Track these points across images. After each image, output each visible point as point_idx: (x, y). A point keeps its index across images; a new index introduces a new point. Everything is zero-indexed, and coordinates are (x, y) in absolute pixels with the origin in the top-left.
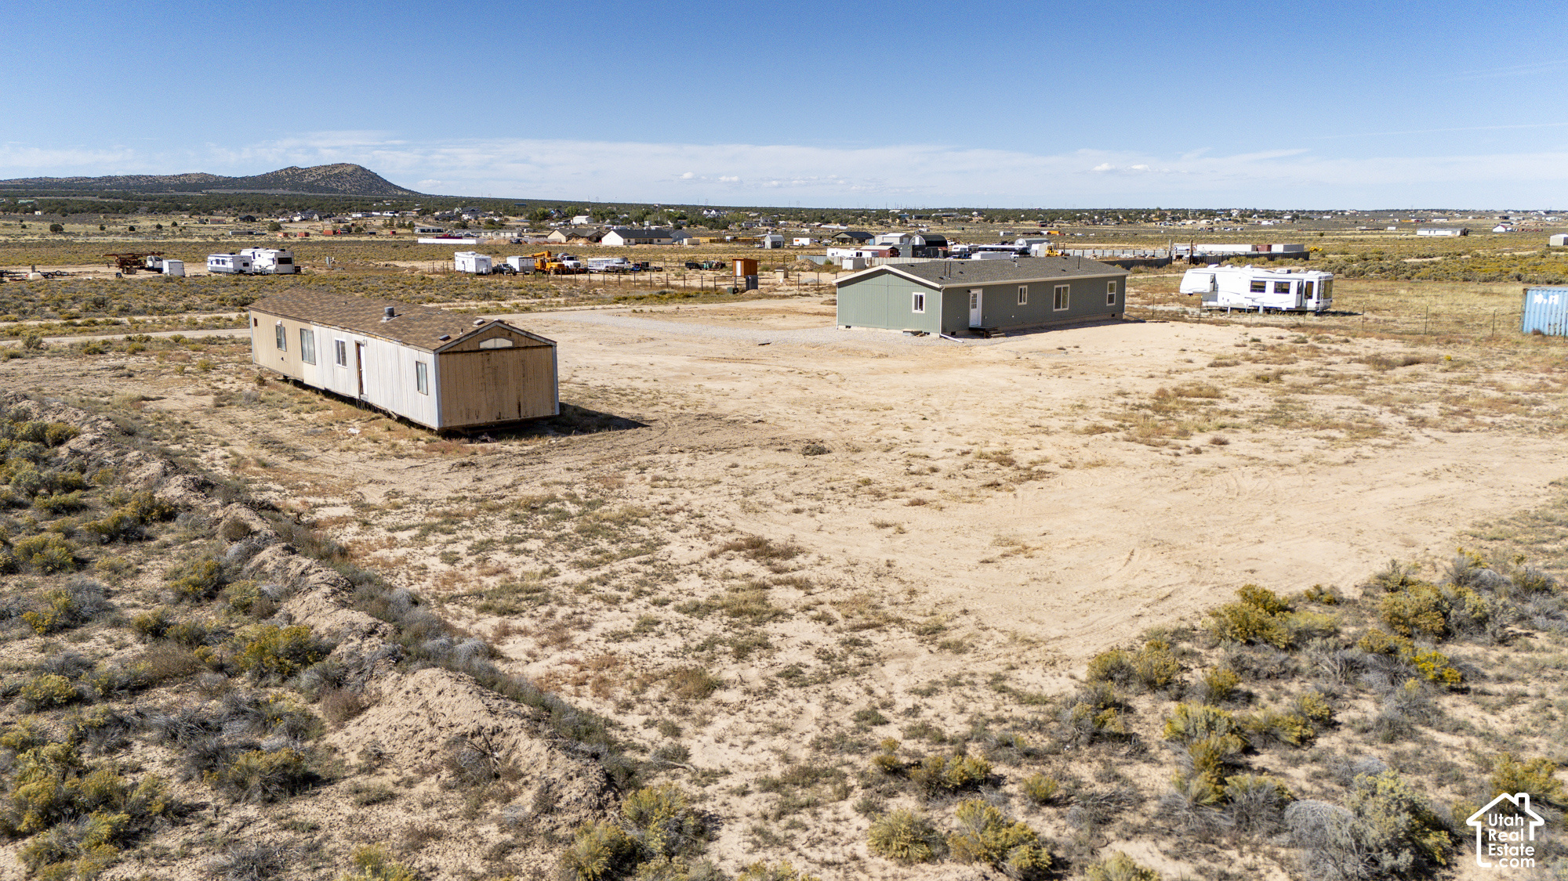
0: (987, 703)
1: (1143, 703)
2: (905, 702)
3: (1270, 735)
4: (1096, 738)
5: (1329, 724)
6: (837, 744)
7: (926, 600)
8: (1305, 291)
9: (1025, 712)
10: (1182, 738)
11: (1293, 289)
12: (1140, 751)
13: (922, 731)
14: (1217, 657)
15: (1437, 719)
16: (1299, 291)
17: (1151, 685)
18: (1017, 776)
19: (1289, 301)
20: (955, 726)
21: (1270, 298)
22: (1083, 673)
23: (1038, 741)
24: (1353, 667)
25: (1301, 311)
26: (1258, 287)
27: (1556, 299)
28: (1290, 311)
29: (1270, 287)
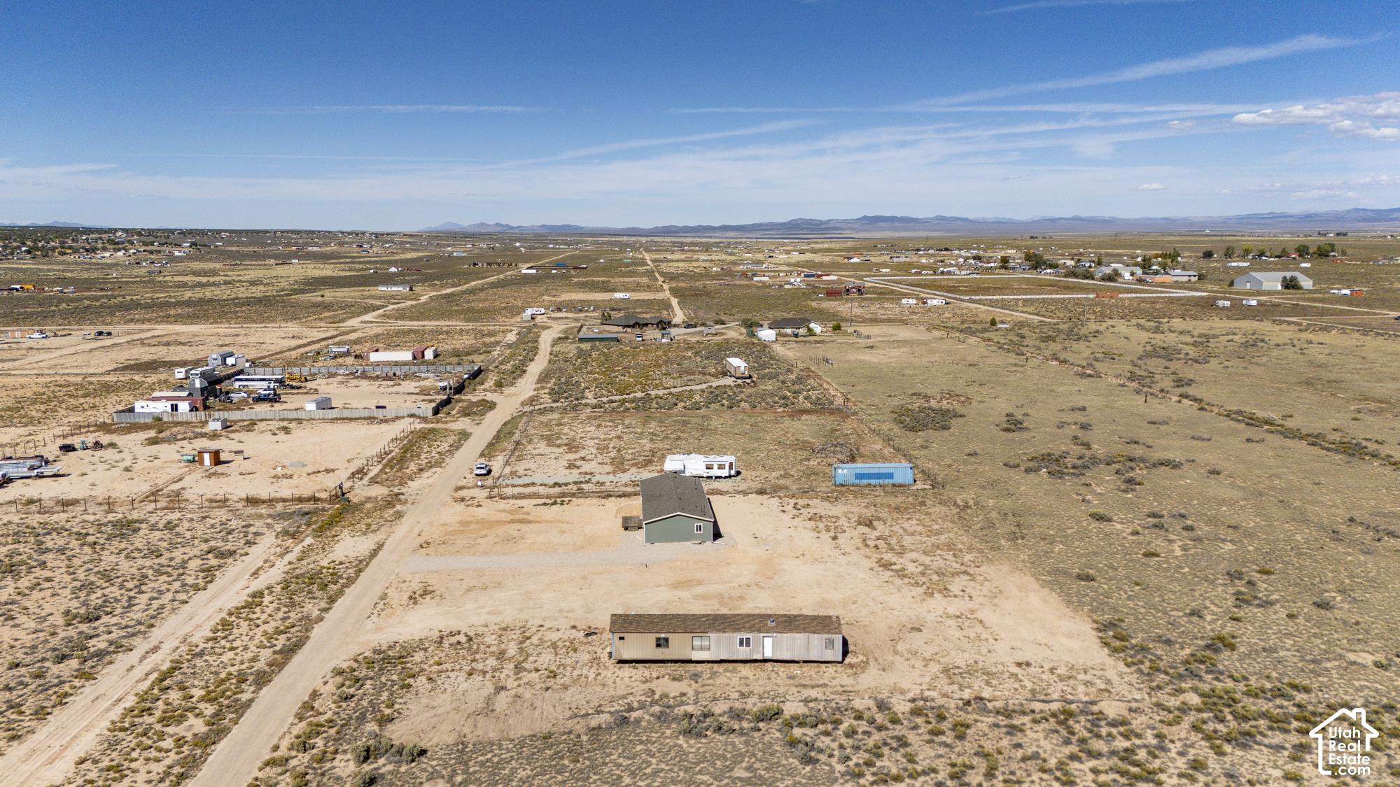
16: (728, 467)
19: (725, 473)
21: (717, 472)
25: (729, 477)
26: (709, 467)
27: (845, 471)
28: (726, 477)
29: (716, 467)
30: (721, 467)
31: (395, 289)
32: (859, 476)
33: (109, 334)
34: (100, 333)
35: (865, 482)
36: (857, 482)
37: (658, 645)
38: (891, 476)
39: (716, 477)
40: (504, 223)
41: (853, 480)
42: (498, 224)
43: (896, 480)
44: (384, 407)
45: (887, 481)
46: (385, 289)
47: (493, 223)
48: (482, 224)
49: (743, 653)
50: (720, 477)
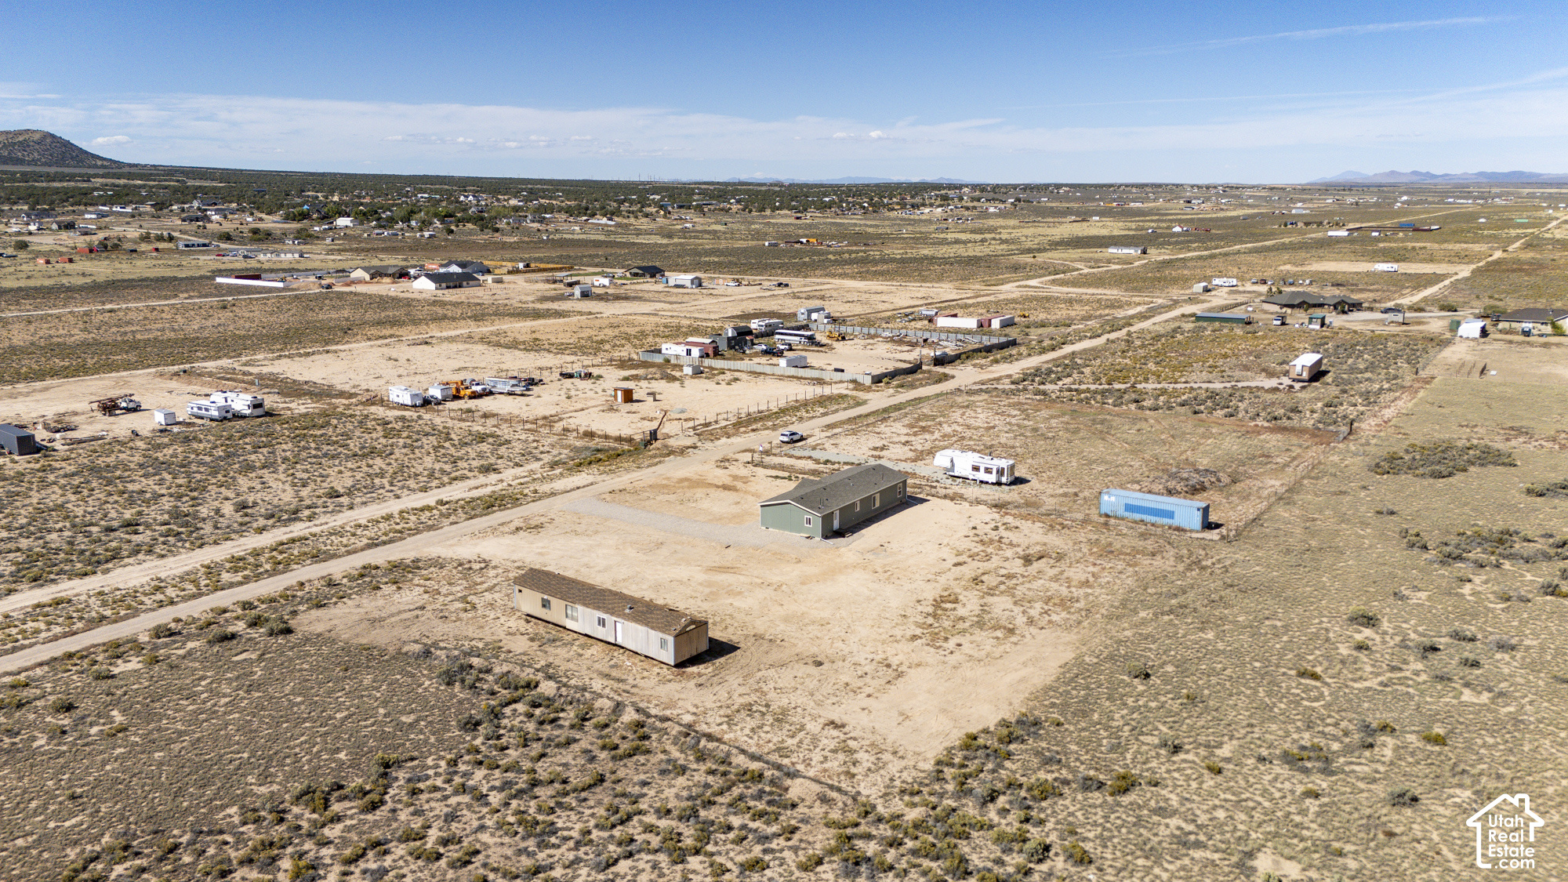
0: (914, 773)
1: (945, 769)
2: (898, 775)
3: (970, 775)
4: (938, 780)
5: (982, 771)
6: (888, 787)
7: (889, 741)
8: (1000, 472)
9: (923, 775)
10: (954, 778)
11: (994, 472)
12: (947, 782)
13: (903, 782)
14: (960, 754)
15: (1002, 767)
16: (998, 472)
17: (947, 765)
18: (925, 790)
19: (992, 478)
20: (910, 780)
21: (982, 475)
22: (932, 762)
23: (927, 781)
24: (988, 755)
25: (999, 484)
26: (976, 469)
27: (1113, 499)
28: (993, 484)
29: (982, 469)
30: (988, 471)
31: (1126, 251)
32: (1129, 508)
33: (787, 285)
34: (780, 285)
35: (1138, 516)
36: (1127, 514)
37: (544, 606)
38: (1170, 515)
39: (981, 482)
40: (1424, 171)
41: (1121, 512)
42: (1415, 173)
43: (1176, 522)
44: (843, 371)
45: (1166, 521)
46: (1115, 251)
47: (1409, 170)
48: (1393, 172)
49: (600, 632)
50: (987, 483)
